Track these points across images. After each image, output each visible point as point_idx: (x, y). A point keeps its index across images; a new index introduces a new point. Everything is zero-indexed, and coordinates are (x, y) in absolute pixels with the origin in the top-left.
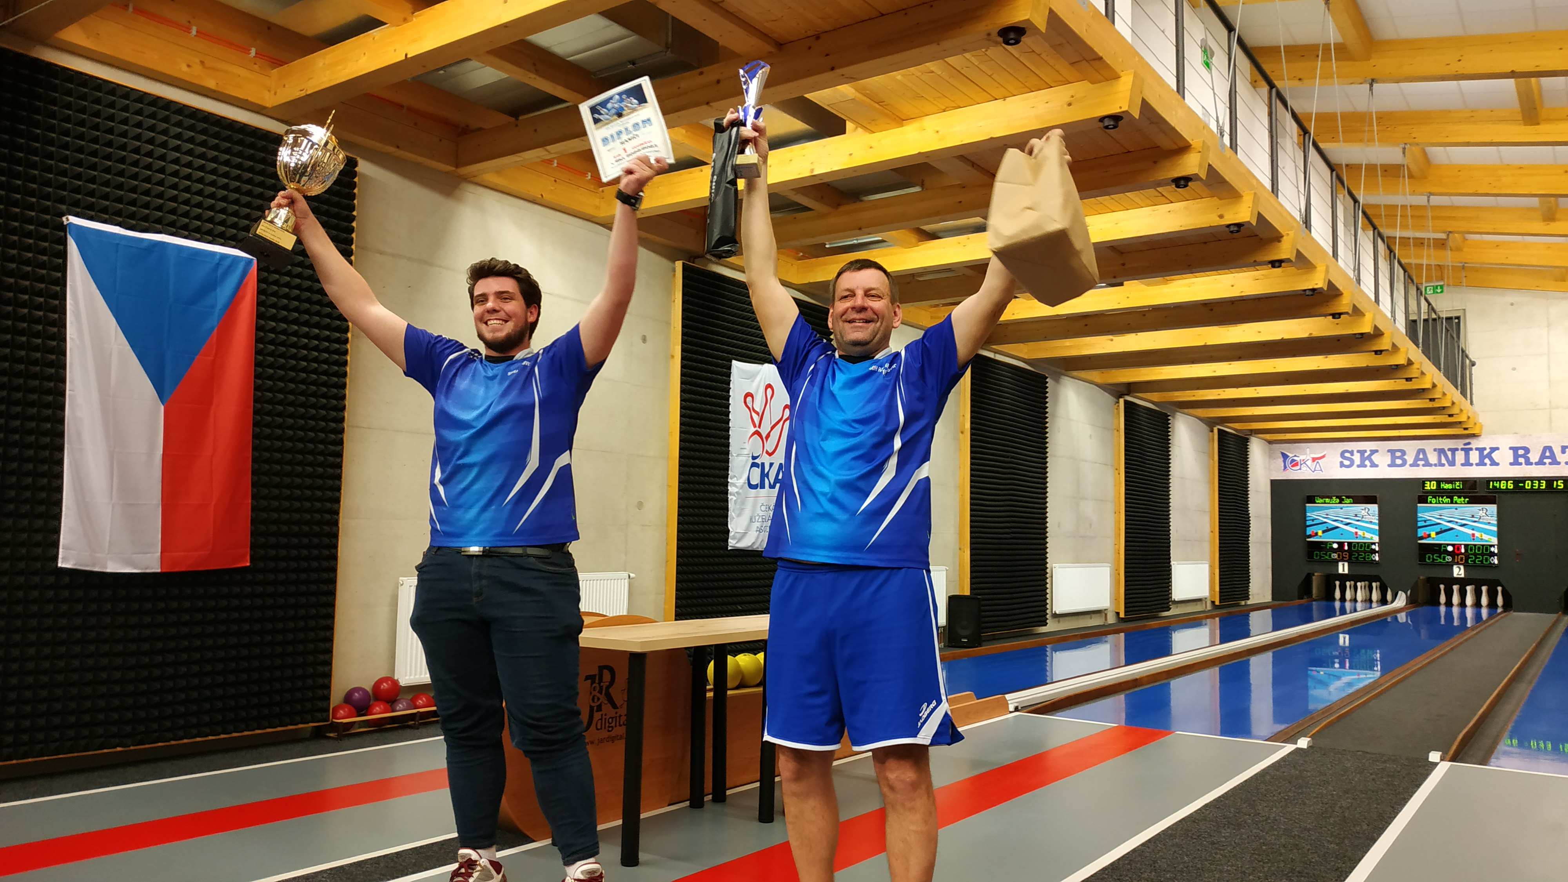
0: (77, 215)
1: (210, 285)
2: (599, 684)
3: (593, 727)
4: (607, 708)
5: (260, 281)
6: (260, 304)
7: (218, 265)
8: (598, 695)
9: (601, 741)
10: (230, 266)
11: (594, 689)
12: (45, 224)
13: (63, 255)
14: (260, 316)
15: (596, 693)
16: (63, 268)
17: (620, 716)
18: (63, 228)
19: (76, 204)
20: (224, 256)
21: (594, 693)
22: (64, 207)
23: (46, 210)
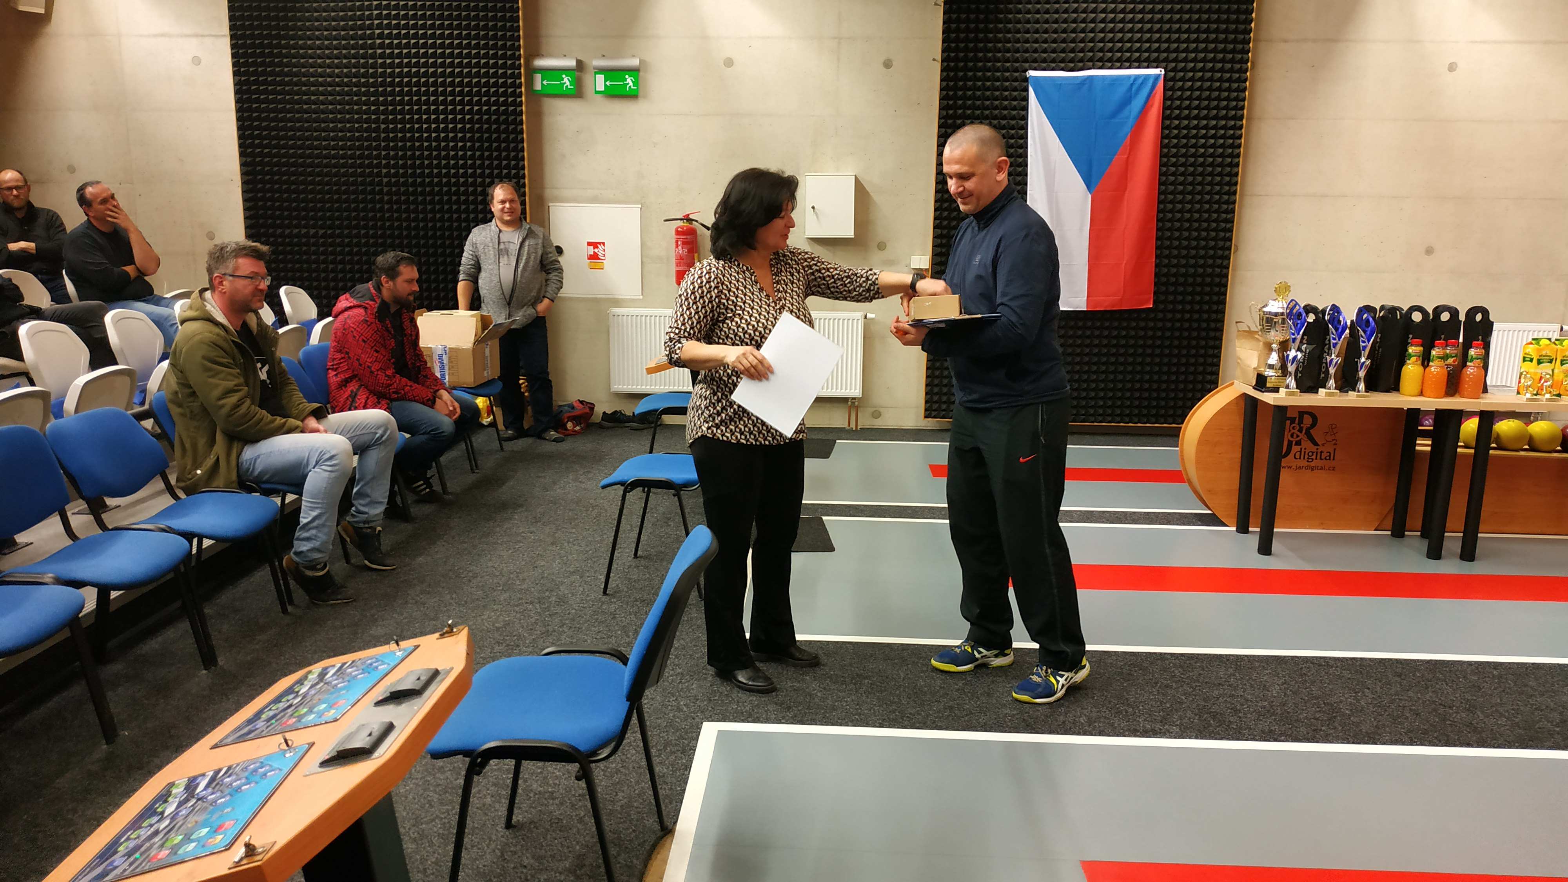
0: (1035, 69)
1: (1127, 101)
2: (1299, 424)
3: (1291, 455)
4: (1307, 444)
5: (1165, 89)
6: (1165, 108)
7: (1132, 85)
8: (1299, 433)
9: (1300, 468)
10: (1142, 83)
11: (1293, 428)
12: (1016, 80)
13: (1026, 99)
14: (1165, 118)
15: (1296, 431)
16: (1026, 108)
17: (1321, 452)
18: (1026, 80)
19: (1035, 61)
20: (1137, 77)
21: (1293, 431)
22: (1027, 65)
23: (1016, 70)
